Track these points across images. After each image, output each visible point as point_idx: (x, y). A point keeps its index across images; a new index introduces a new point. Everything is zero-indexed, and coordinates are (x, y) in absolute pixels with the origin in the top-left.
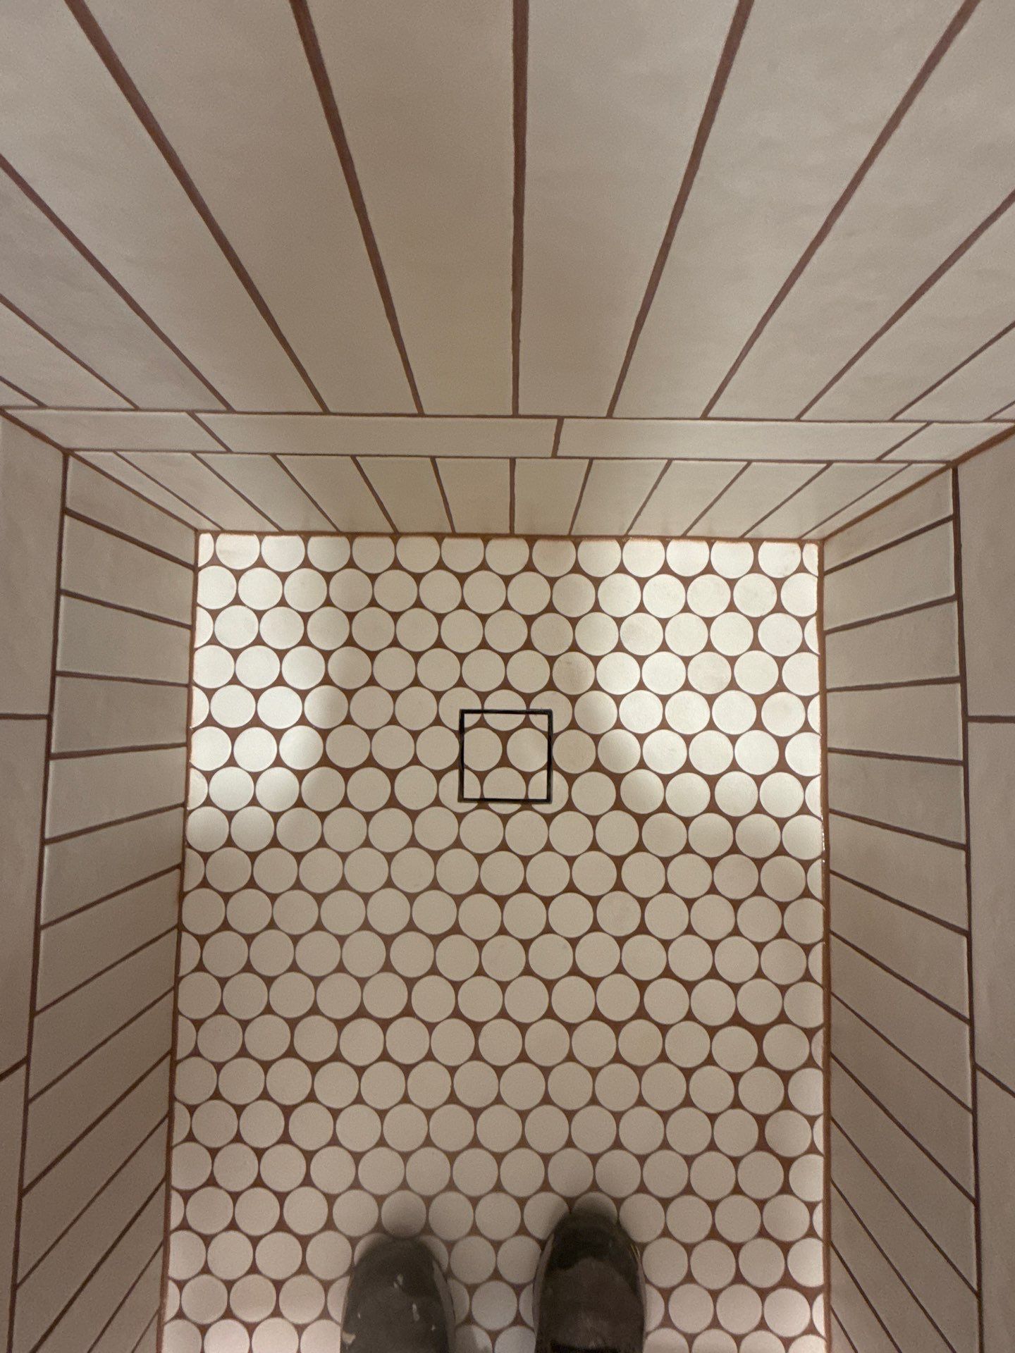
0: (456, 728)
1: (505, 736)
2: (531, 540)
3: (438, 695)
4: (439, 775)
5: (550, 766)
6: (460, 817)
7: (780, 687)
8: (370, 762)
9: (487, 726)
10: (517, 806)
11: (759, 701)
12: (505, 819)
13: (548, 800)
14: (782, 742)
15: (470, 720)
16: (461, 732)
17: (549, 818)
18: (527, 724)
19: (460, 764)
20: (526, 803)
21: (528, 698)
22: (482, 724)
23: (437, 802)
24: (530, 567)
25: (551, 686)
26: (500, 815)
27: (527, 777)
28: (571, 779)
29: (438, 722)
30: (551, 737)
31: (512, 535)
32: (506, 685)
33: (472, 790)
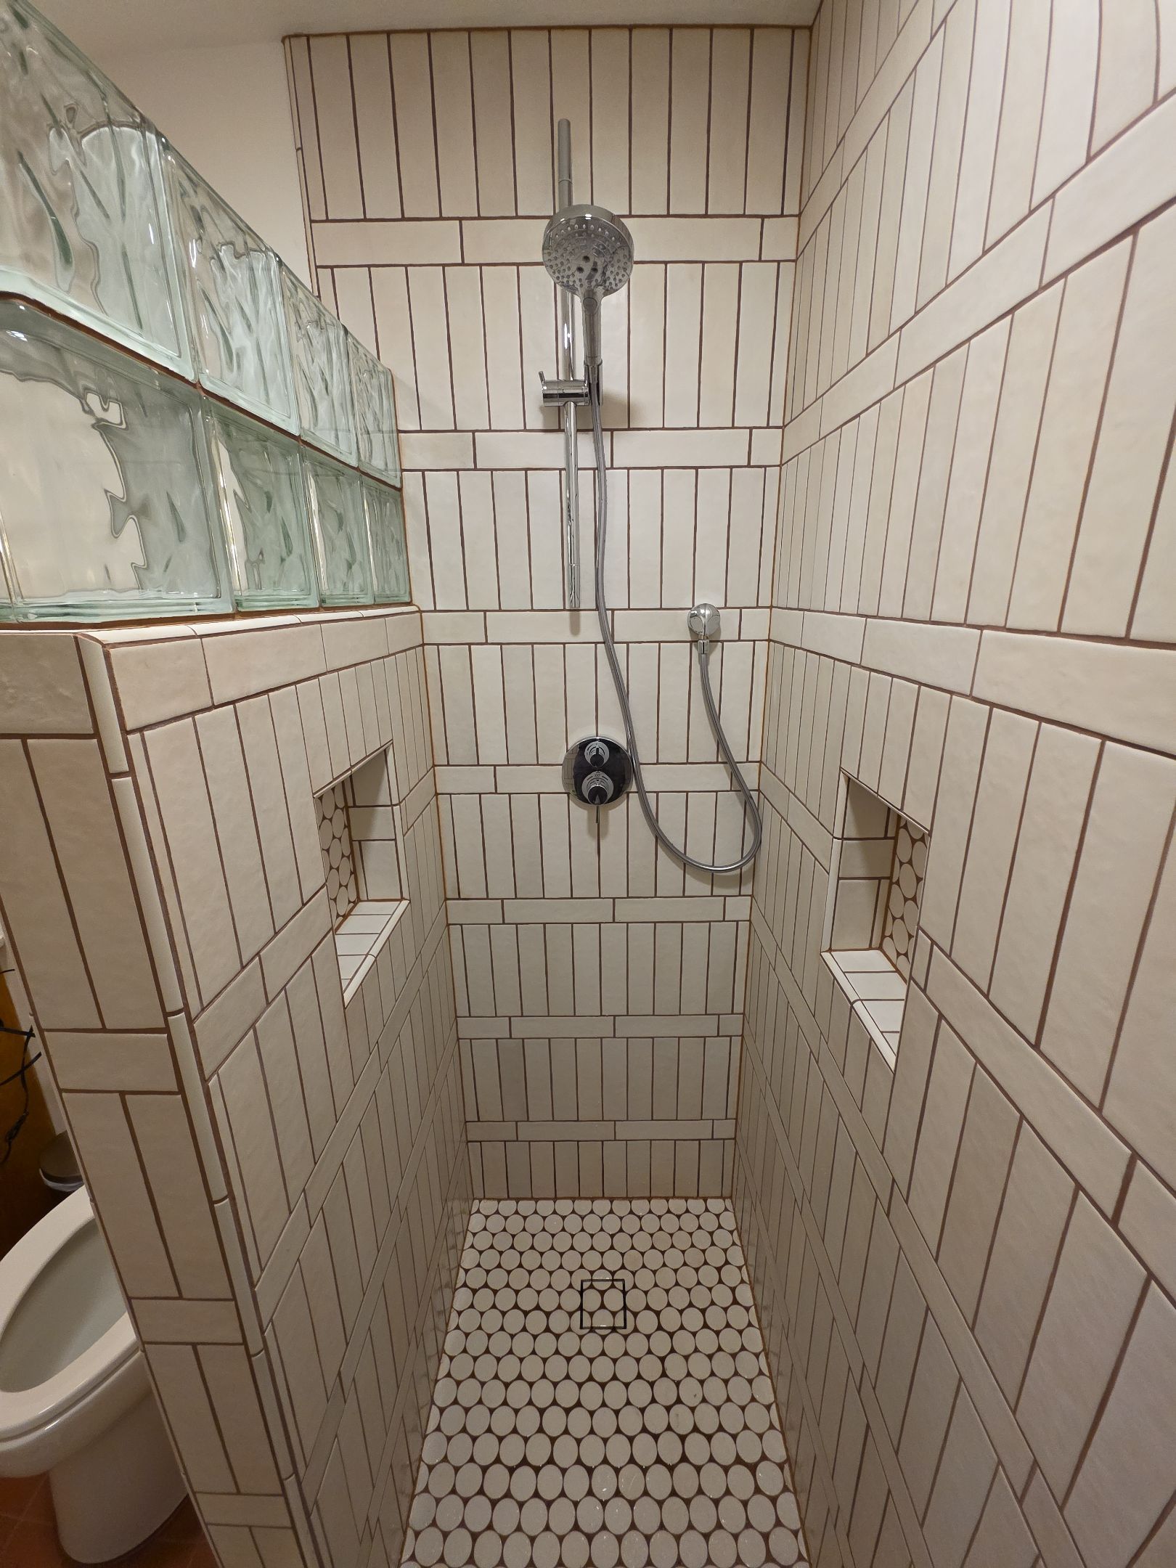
0: (579, 1289)
1: (602, 1293)
2: (612, 1200)
3: (571, 1273)
4: (571, 1314)
5: (625, 1308)
6: (581, 1337)
7: (727, 1263)
8: (538, 1308)
9: (594, 1288)
10: (610, 1331)
11: (719, 1269)
12: (603, 1337)
13: (625, 1327)
14: (733, 1290)
15: (586, 1285)
16: (581, 1292)
17: (626, 1337)
18: (613, 1286)
19: (581, 1308)
20: (614, 1329)
21: (613, 1273)
22: (591, 1287)
23: (569, 1330)
24: (611, 1212)
25: (623, 1267)
26: (601, 1336)
27: (614, 1314)
28: (635, 1314)
29: (571, 1286)
30: (624, 1293)
31: (603, 1197)
32: (602, 1267)
33: (587, 1323)
